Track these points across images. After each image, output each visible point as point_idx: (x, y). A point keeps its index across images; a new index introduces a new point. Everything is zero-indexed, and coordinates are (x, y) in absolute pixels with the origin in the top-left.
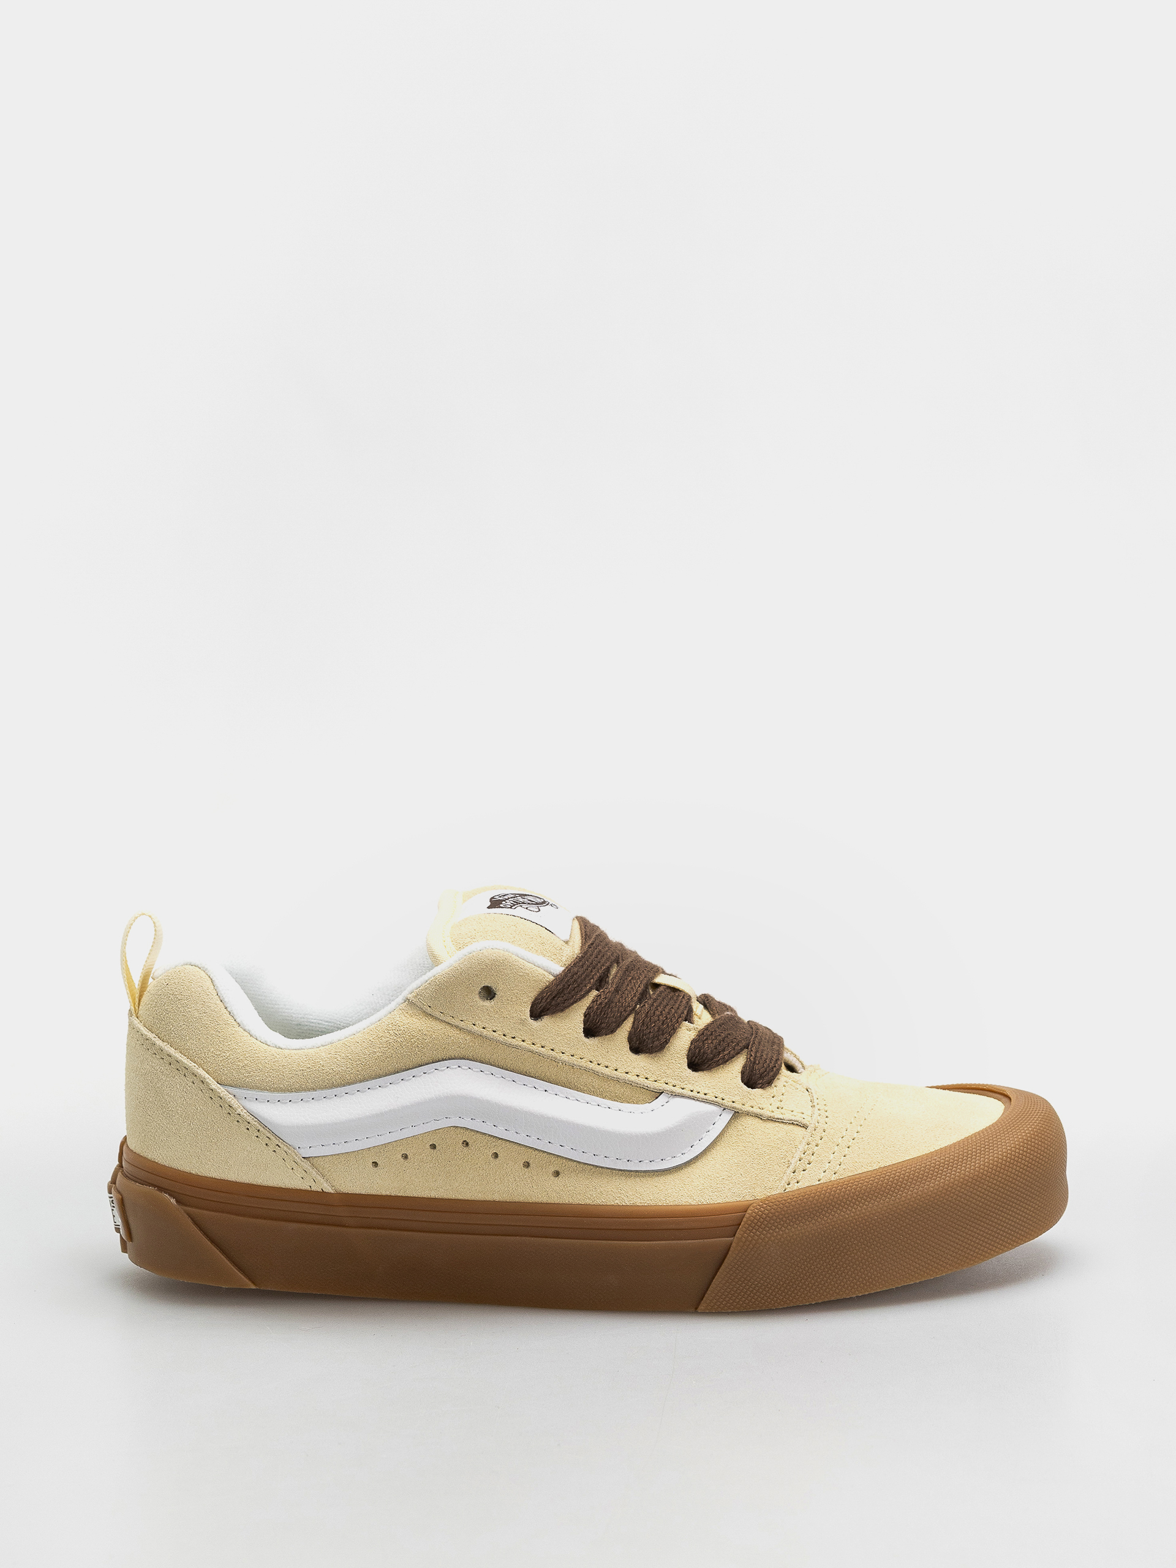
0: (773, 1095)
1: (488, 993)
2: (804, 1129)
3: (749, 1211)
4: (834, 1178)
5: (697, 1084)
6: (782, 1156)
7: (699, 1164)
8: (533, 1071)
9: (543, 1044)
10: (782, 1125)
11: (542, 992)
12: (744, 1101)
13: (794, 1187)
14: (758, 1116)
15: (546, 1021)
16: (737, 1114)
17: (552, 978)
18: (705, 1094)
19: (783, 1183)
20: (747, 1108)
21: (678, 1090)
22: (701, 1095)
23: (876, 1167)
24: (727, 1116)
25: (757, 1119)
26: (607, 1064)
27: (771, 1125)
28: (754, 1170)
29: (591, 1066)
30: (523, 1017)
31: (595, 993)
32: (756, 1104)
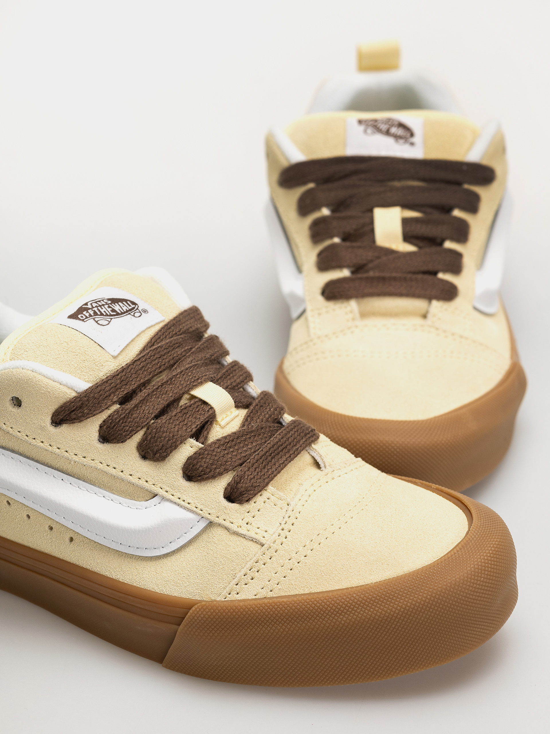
0: (248, 511)
1: (17, 402)
2: (259, 546)
3: (194, 608)
4: (270, 595)
5: (185, 493)
6: (232, 568)
7: (173, 558)
8: (53, 464)
9: (59, 446)
10: (243, 540)
11: (61, 407)
12: (219, 514)
13: (234, 597)
14: (227, 529)
15: (64, 428)
16: (211, 524)
17: (74, 394)
18: (189, 503)
19: (225, 593)
20: (220, 521)
21: (168, 496)
22: (185, 504)
23: (307, 591)
24: (203, 524)
25: (226, 531)
26: (115, 466)
27: (235, 538)
28: (207, 575)
29: (100, 466)
30: (43, 424)
31: (116, 407)
32: (228, 518)
